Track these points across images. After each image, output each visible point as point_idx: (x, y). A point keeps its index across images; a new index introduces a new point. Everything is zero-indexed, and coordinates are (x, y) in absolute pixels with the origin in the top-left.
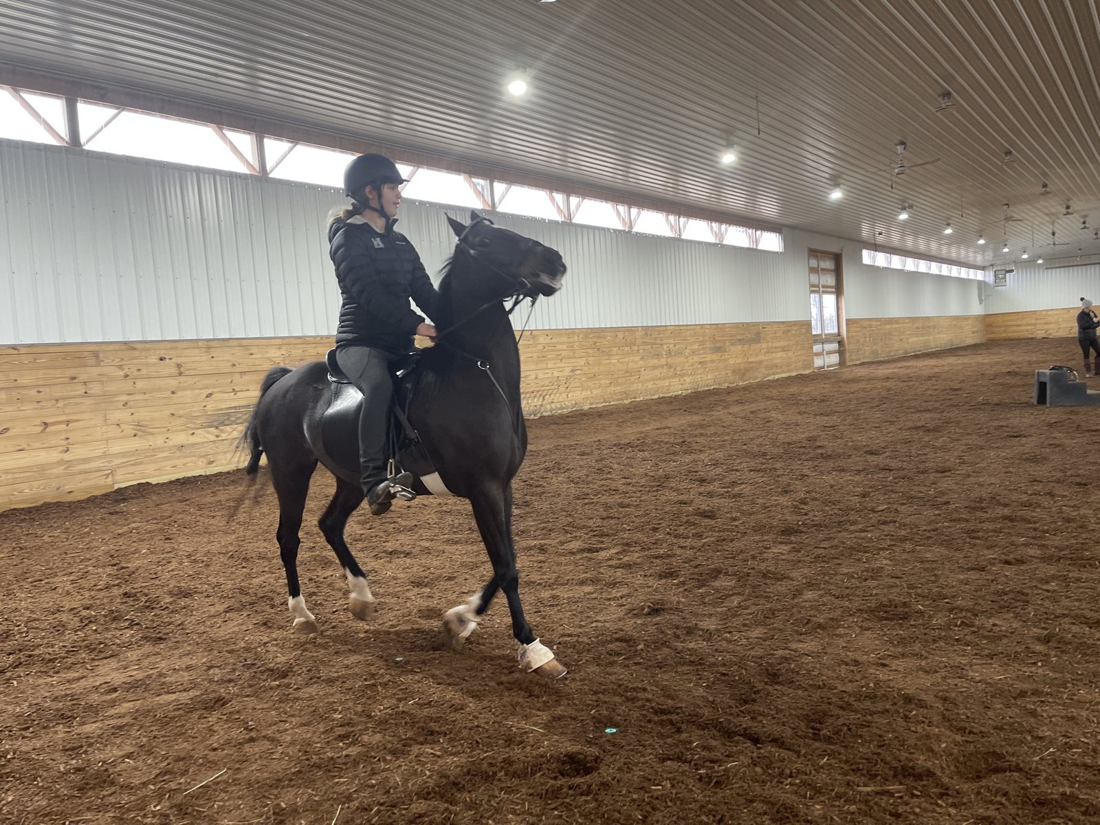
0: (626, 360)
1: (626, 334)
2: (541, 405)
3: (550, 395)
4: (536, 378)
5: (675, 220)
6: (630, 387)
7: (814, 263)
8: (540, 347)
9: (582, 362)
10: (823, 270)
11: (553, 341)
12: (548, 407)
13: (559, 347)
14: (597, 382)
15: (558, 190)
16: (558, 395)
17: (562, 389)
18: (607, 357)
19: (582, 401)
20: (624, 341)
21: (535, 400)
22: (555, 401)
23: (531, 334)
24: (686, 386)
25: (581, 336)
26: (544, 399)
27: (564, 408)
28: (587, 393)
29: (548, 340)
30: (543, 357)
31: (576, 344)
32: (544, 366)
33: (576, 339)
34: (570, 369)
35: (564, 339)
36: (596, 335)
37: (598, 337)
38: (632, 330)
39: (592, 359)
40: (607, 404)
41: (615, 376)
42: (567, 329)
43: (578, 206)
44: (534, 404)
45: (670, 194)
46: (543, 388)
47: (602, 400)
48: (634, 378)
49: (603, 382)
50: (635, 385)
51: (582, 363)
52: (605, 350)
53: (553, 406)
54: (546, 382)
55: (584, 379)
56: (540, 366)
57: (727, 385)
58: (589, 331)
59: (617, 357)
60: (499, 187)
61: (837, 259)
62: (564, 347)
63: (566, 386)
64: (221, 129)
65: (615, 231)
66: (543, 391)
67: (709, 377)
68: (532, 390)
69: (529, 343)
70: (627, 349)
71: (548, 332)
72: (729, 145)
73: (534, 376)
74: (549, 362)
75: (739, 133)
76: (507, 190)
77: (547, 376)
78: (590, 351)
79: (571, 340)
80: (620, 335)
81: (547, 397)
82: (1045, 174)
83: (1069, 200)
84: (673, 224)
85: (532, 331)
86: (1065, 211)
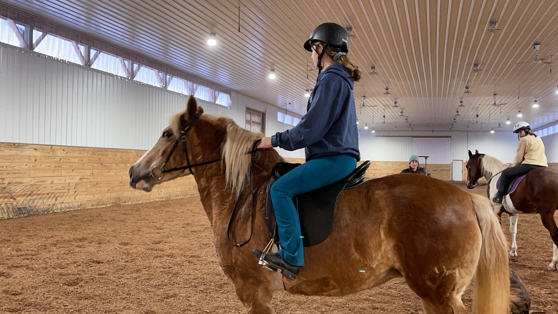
0: (122, 173)
1: (123, 154)
2: (54, 204)
3: (62, 197)
4: (52, 183)
5: (163, 76)
6: (122, 194)
7: (248, 117)
8: (57, 159)
9: (89, 172)
10: (253, 122)
11: (68, 155)
12: (59, 206)
13: (72, 160)
14: (99, 189)
15: (82, 43)
16: (68, 197)
17: (71, 192)
18: (107, 171)
19: (85, 203)
20: (121, 159)
21: (50, 200)
22: (65, 202)
23: (51, 148)
24: (163, 195)
25: (90, 153)
26: (56, 200)
27: (71, 208)
28: (90, 197)
29: (64, 154)
30: (59, 167)
31: (86, 159)
32: (59, 174)
33: (86, 154)
34: (79, 177)
35: (77, 154)
36: (101, 153)
37: (102, 155)
38: (127, 152)
39: (96, 171)
40: (105, 206)
41: (112, 185)
42: (79, 147)
43: (96, 56)
44: (48, 203)
45: (160, 57)
46: (56, 191)
47: (101, 203)
48: (126, 187)
49: (102, 189)
50: (126, 192)
51: (89, 174)
52: (106, 164)
53: (63, 205)
54: (59, 186)
55: (89, 186)
56: (55, 174)
57: (189, 196)
58: (96, 149)
59: (115, 171)
60: (37, 34)
61: (263, 116)
62: (76, 160)
63: (75, 190)
65: (121, 77)
66: (57, 193)
67: (178, 190)
68: (47, 192)
69: (49, 155)
70: (122, 165)
71: (64, 148)
72: (213, 34)
73: (51, 182)
74: (63, 172)
76: (43, 37)
77: (60, 182)
78: (96, 165)
79: (82, 155)
80: (119, 155)
81: (59, 198)
82: (389, 82)
83: (396, 98)
84: (162, 78)
85: (52, 146)
86: (394, 105)
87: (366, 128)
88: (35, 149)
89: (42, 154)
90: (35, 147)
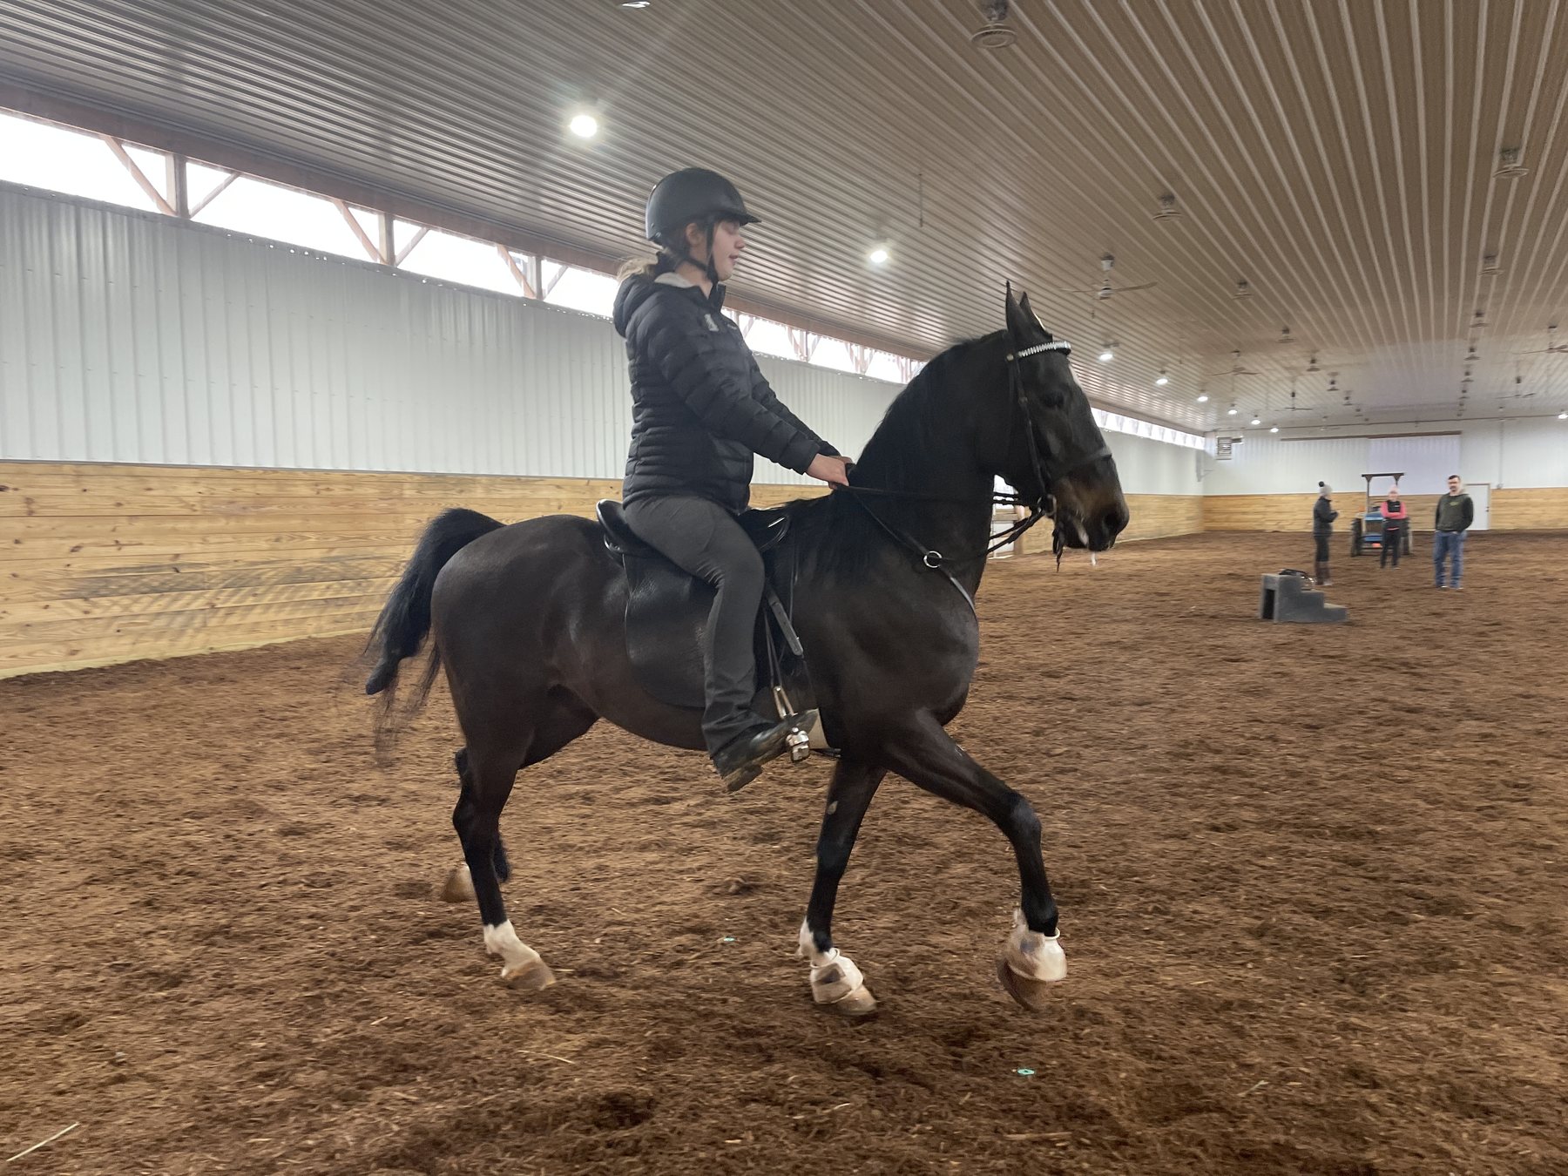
5: (801, 337)
23: (587, 484)
29: (612, 495)
45: (795, 299)
60: (550, 268)
64: (119, 143)
69: (584, 497)
71: (612, 484)
72: (882, 237)
75: (893, 222)
76: (561, 273)
82: (1287, 315)
83: (1315, 351)
84: (798, 342)
85: (589, 479)
86: (1308, 365)
87: (1256, 422)
88: (558, 487)
89: (571, 495)
90: (558, 482)
